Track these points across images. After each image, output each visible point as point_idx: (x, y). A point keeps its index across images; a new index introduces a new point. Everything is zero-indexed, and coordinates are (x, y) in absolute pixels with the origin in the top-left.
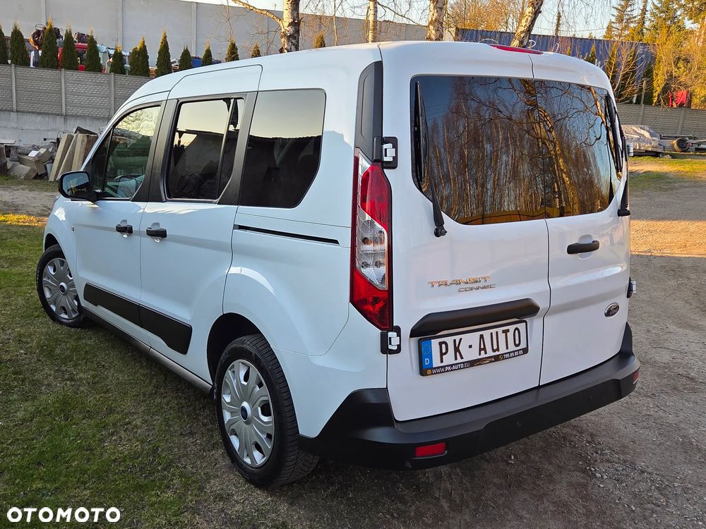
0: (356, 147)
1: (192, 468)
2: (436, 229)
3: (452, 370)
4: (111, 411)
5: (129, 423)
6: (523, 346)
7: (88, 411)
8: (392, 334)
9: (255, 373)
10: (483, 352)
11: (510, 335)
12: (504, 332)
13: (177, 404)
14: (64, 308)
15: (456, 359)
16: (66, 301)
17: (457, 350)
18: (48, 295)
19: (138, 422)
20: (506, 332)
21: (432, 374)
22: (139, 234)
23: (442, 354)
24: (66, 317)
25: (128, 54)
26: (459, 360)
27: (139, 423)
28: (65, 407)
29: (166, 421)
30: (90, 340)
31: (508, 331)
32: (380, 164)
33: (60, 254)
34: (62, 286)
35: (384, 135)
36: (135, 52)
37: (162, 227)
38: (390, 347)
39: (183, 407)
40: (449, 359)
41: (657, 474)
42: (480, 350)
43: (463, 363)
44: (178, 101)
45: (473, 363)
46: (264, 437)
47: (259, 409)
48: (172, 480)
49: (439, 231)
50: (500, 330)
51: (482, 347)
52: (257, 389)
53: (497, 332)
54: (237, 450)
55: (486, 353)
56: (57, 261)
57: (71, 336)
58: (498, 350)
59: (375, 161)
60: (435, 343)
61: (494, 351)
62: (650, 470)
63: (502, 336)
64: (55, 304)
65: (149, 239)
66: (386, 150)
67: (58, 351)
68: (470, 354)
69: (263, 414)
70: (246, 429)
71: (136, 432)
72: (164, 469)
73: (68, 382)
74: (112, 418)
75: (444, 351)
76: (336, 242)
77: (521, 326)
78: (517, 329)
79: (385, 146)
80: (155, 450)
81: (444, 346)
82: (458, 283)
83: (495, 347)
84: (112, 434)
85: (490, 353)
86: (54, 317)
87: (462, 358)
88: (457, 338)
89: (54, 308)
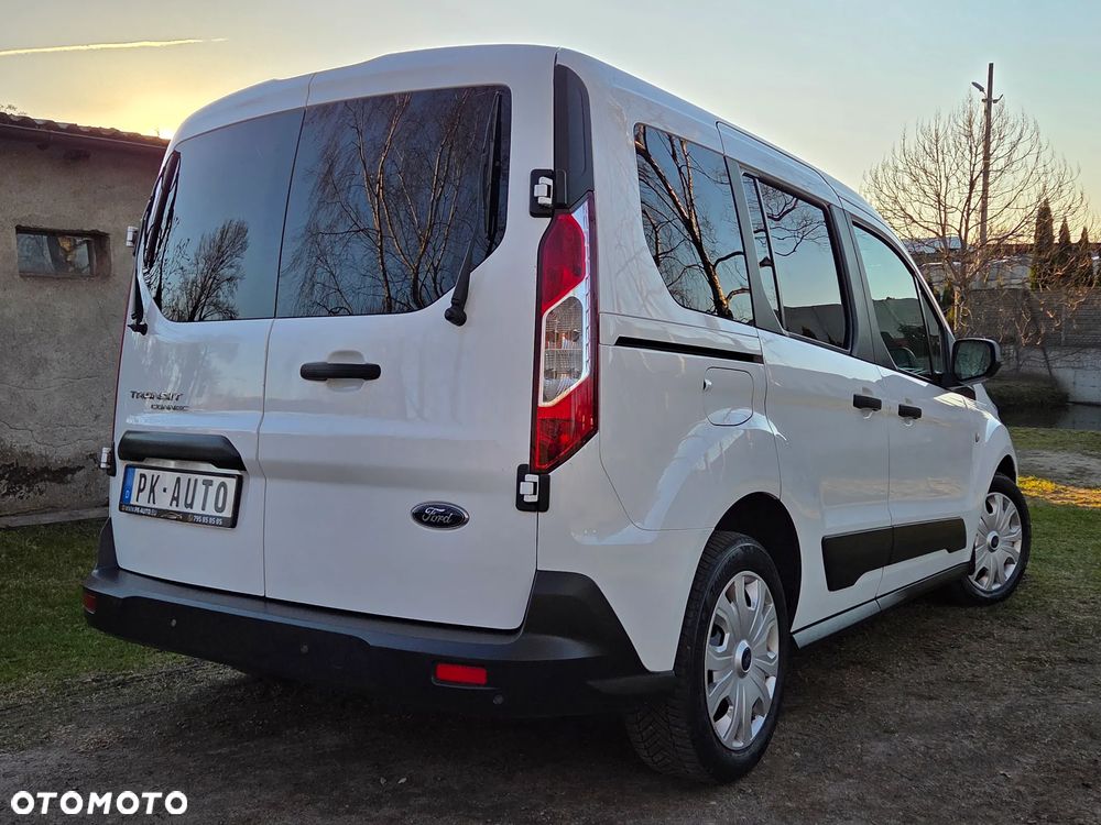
3: (140, 514)
10: (175, 502)
11: (213, 490)
12: (205, 482)
15: (148, 501)
17: (153, 489)
20: (208, 484)
21: (125, 511)
23: (140, 491)
26: (151, 505)
31: (210, 483)
40: (143, 499)
42: (174, 498)
43: (152, 509)
45: (162, 514)
50: (201, 478)
51: (177, 495)
53: (196, 480)
58: (191, 506)
60: (138, 471)
61: (187, 506)
63: (201, 488)
68: (163, 502)
75: (142, 486)
78: (223, 485)
83: (189, 502)
85: (182, 508)
87: (153, 502)
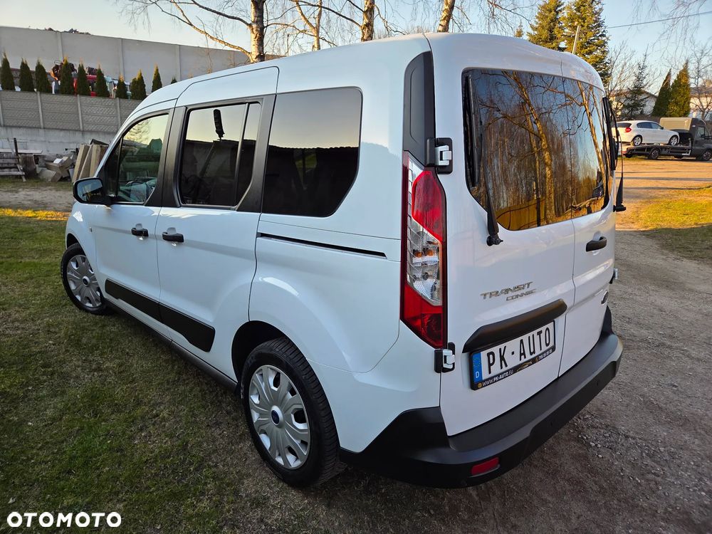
0: (404, 150)
1: (224, 466)
2: (489, 238)
3: (499, 380)
4: (138, 403)
5: (157, 415)
6: (551, 344)
7: (116, 404)
8: (446, 352)
9: (285, 380)
10: (523, 357)
11: (543, 335)
13: (200, 391)
14: (88, 298)
15: (502, 368)
16: (90, 292)
17: (502, 358)
18: (73, 287)
19: (165, 414)
20: (539, 333)
21: (483, 387)
22: (156, 237)
23: (490, 365)
24: (91, 305)
25: (129, 84)
26: (505, 369)
27: (166, 416)
28: (94, 400)
29: (191, 410)
30: (113, 328)
31: (541, 332)
32: (433, 169)
33: (80, 251)
34: (85, 280)
35: (438, 136)
36: (134, 81)
37: (178, 232)
38: (445, 366)
39: (205, 393)
40: (496, 369)
41: (640, 439)
42: (521, 354)
43: (508, 371)
44: (187, 108)
45: (516, 369)
46: (298, 442)
47: (293, 416)
48: (206, 484)
49: (493, 240)
50: (535, 332)
51: (522, 352)
52: (289, 396)
53: (533, 335)
54: (268, 448)
55: (525, 357)
56: (79, 257)
57: (96, 324)
58: (534, 352)
59: (429, 166)
60: (484, 354)
61: (531, 354)
62: (631, 434)
64: (80, 294)
65: (166, 243)
66: (441, 152)
67: (84, 340)
68: (512, 361)
69: (296, 421)
70: (277, 432)
71: (164, 425)
72: (196, 469)
73: (96, 373)
74: (139, 412)
75: (491, 362)
76: (383, 255)
77: (550, 326)
78: (548, 329)
79: (440, 149)
80: (184, 447)
81: (491, 356)
82: (507, 291)
83: (532, 350)
84: (141, 430)
85: (529, 357)
86: (80, 306)
87: (506, 366)
88: (502, 346)
89: (79, 298)
